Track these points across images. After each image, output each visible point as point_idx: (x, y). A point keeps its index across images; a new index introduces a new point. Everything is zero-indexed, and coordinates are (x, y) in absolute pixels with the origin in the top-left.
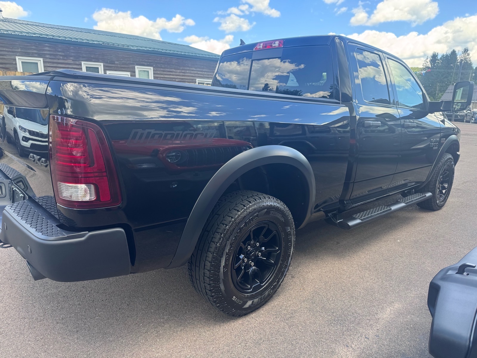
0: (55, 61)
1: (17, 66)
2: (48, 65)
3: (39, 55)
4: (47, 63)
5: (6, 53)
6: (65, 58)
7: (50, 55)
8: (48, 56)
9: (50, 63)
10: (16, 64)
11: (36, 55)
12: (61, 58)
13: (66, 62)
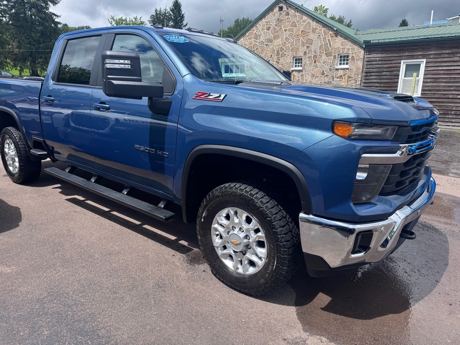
0: (439, 60)
1: (400, 69)
2: (430, 65)
3: (423, 56)
4: (430, 63)
5: (394, 58)
6: (451, 56)
7: (435, 54)
8: (432, 56)
9: (432, 63)
10: (400, 67)
11: (421, 57)
12: (446, 56)
13: (451, 59)
